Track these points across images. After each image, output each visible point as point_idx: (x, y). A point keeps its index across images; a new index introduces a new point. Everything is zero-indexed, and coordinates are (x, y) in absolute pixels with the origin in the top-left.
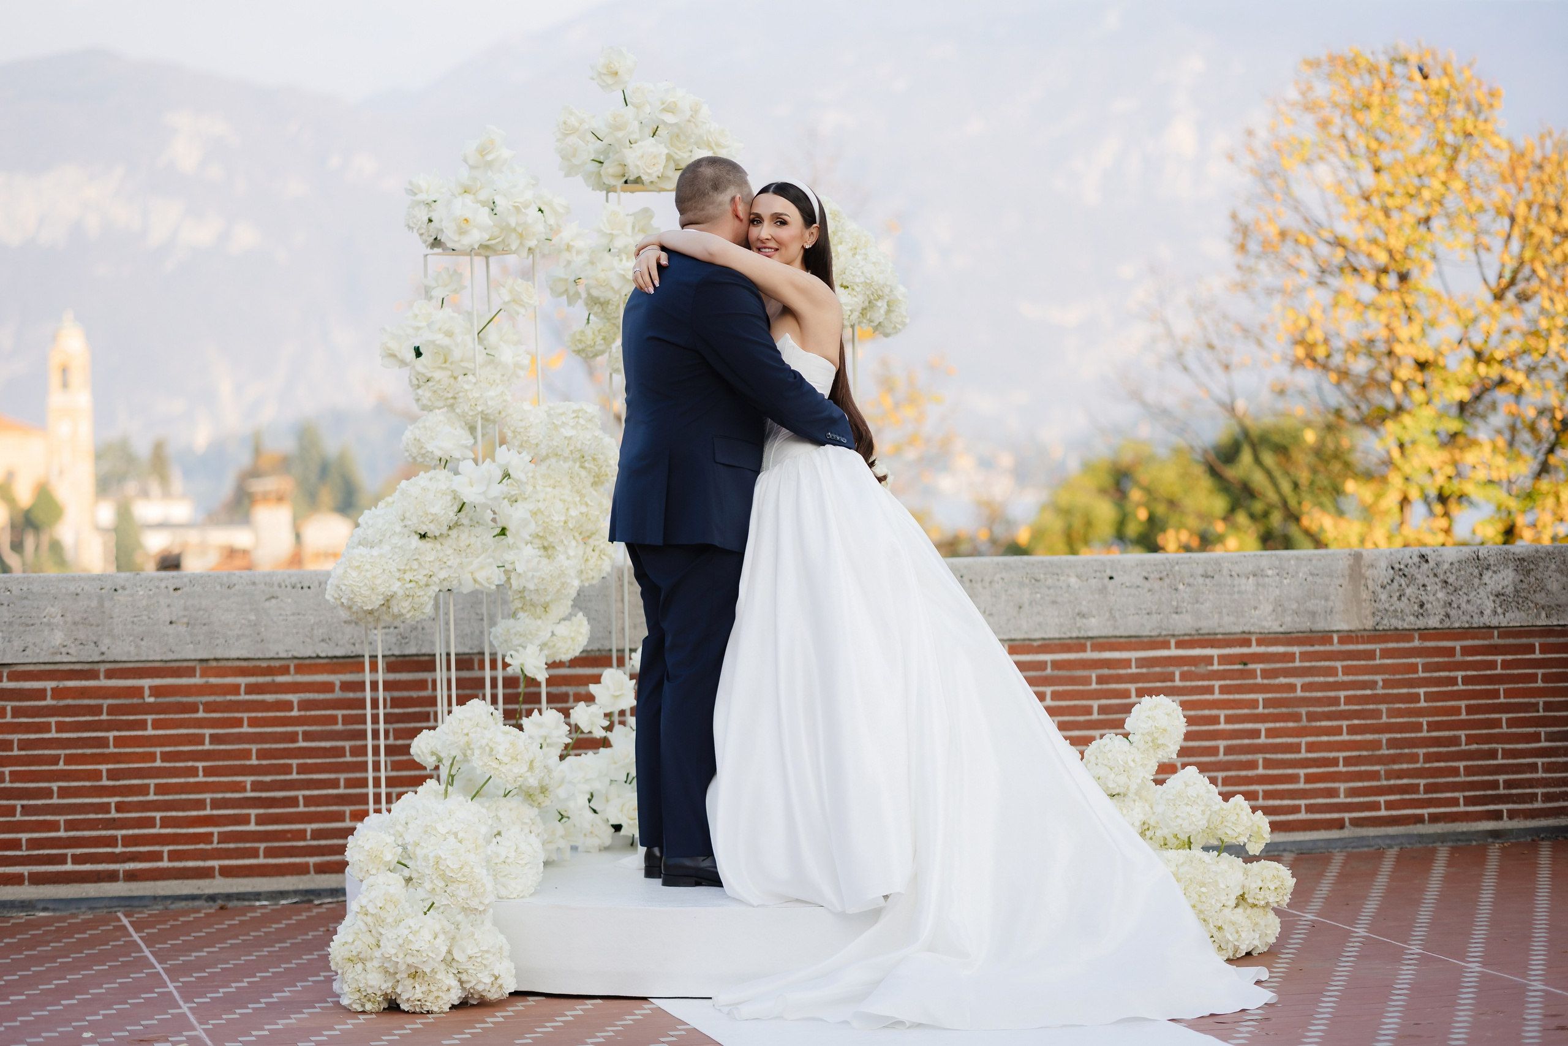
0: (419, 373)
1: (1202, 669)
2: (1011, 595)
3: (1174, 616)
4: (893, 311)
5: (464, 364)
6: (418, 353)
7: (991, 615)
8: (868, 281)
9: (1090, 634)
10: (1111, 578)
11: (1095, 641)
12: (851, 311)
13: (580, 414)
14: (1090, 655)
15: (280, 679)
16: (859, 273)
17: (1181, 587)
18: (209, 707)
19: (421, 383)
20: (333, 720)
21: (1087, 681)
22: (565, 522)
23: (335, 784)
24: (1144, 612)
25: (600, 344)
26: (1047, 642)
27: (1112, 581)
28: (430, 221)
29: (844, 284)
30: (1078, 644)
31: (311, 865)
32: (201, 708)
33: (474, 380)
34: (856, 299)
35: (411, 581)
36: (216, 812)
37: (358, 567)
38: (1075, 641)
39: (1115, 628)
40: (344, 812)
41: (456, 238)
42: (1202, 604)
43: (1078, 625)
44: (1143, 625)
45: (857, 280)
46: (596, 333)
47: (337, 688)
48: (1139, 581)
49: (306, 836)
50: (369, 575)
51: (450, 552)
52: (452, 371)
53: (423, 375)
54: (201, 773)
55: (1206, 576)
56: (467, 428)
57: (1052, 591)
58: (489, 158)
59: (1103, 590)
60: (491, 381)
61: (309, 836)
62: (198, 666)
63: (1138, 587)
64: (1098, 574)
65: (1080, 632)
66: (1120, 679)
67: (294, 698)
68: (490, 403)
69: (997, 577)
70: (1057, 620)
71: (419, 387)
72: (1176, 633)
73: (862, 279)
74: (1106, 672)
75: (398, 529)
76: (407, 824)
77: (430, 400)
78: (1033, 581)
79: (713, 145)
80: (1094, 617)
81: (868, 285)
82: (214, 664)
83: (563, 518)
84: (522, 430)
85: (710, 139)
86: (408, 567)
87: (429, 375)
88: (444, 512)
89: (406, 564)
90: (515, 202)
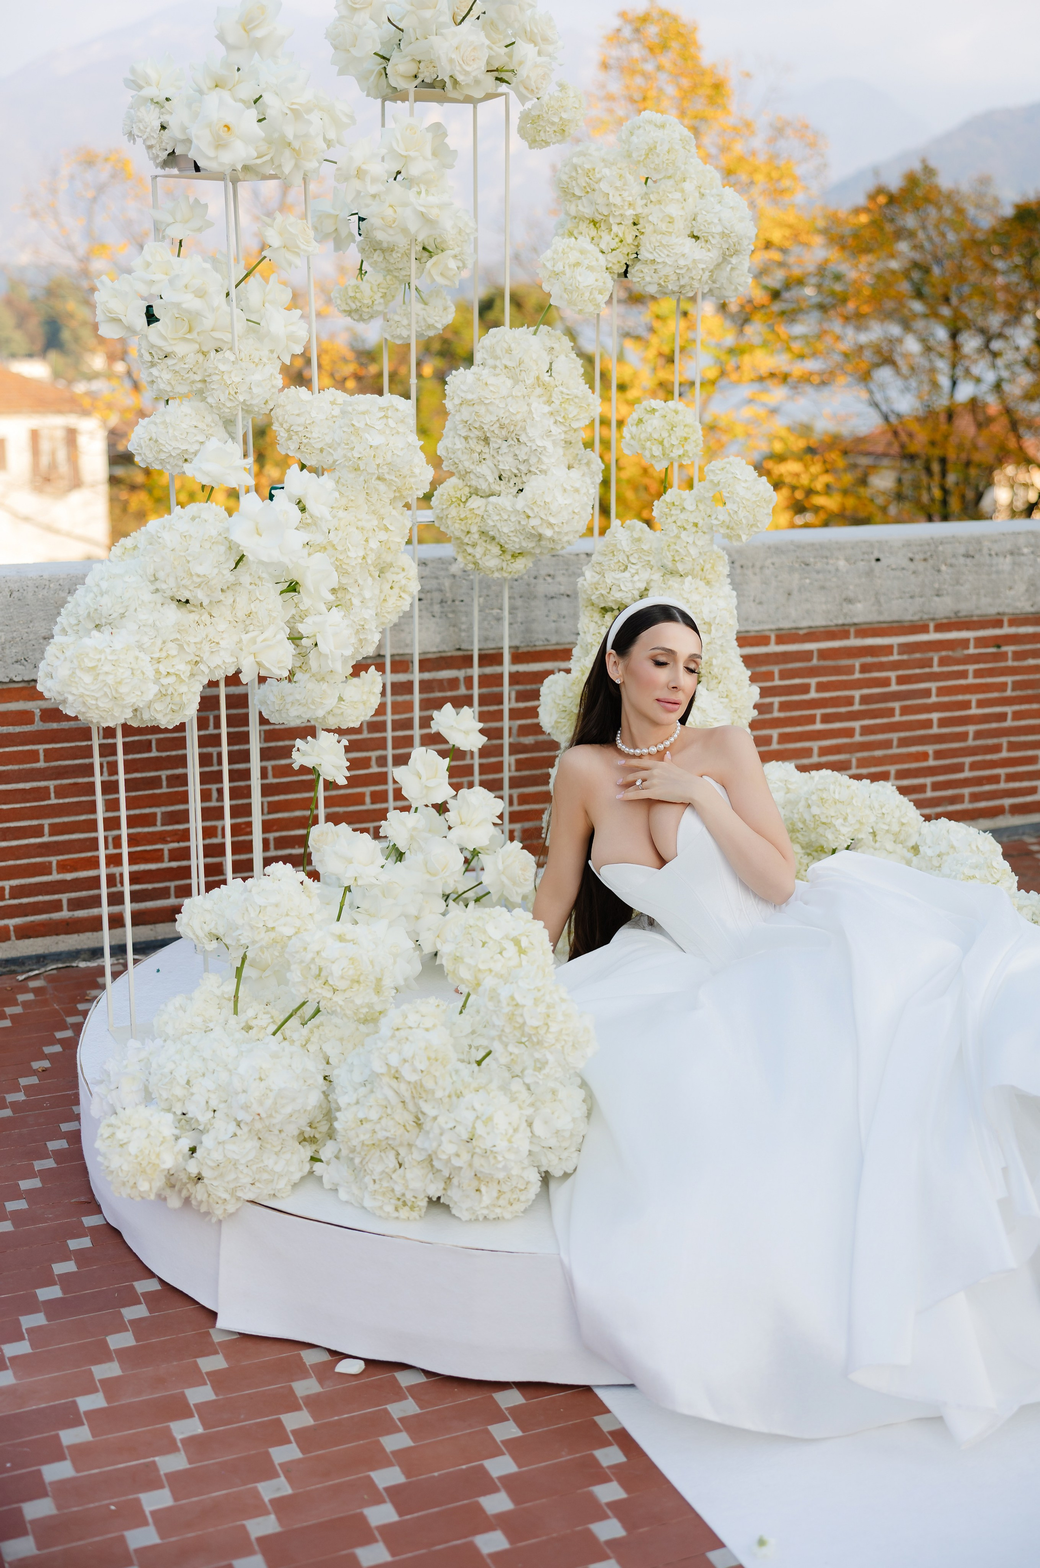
0: (153, 346)
1: (959, 653)
2: (781, 582)
3: (936, 599)
5: (216, 335)
6: (151, 318)
7: (760, 603)
8: (726, 231)
9: (856, 620)
10: (878, 560)
11: (858, 627)
13: (390, 413)
14: (854, 642)
16: (716, 221)
17: (943, 568)
19: (156, 360)
20: (33, 756)
21: (850, 670)
22: (364, 558)
23: (37, 831)
24: (908, 595)
25: (380, 304)
26: (812, 630)
27: (879, 563)
28: (163, 128)
29: (694, 234)
30: (841, 632)
31: (12, 928)
33: (232, 358)
34: (707, 254)
38: (840, 628)
39: (880, 613)
40: (50, 863)
41: (211, 153)
42: (962, 585)
43: (845, 611)
44: (906, 610)
45: (711, 229)
46: (375, 289)
48: (905, 563)
49: (4, 895)
50: (110, 680)
51: (222, 626)
52: (200, 345)
53: (160, 349)
55: (967, 556)
56: (221, 423)
57: (821, 576)
58: (259, 33)
59: (870, 573)
60: (257, 360)
61: (7, 896)
63: (903, 569)
64: (866, 556)
65: (845, 618)
66: (881, 667)
68: (255, 390)
69: (768, 562)
70: (824, 607)
71: (153, 364)
72: (937, 616)
73: (719, 229)
74: (869, 660)
75: (147, 597)
77: (170, 383)
78: (803, 565)
80: (860, 602)
83: (361, 554)
84: (300, 429)
85: (536, 31)
86: (164, 654)
87: (168, 349)
88: (216, 571)
89: (161, 650)
90: (293, 104)
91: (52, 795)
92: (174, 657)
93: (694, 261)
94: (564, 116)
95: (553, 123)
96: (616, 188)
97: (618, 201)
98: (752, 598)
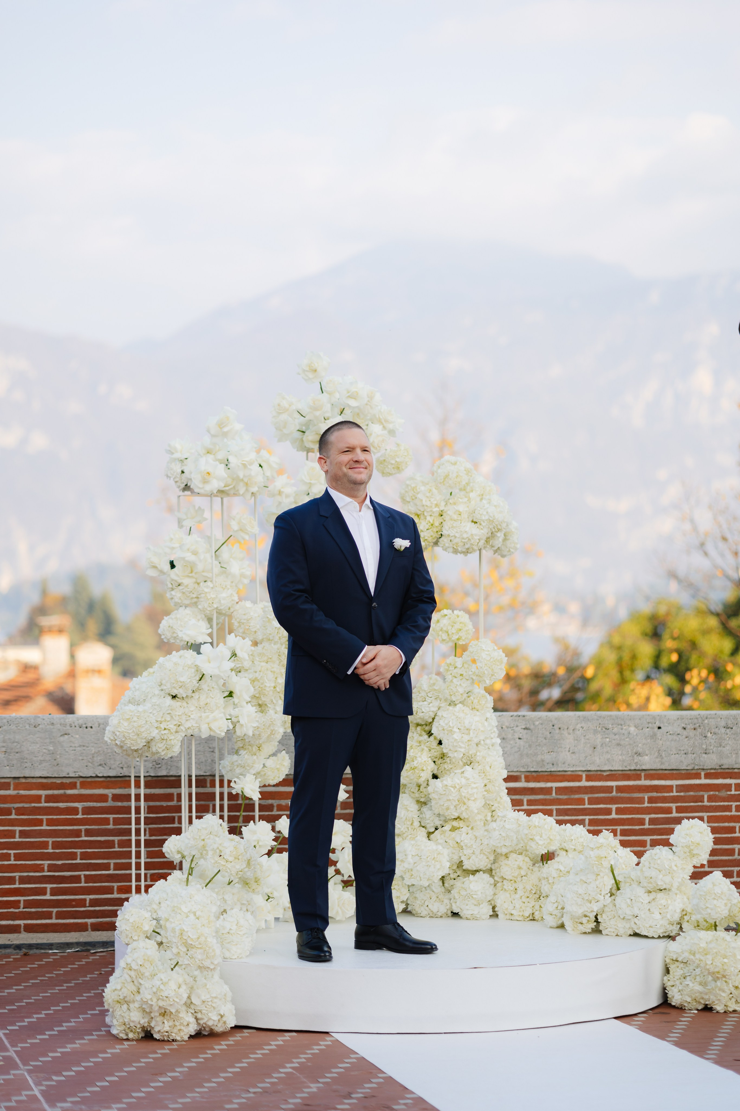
0: (173, 580)
1: (723, 794)
2: (588, 739)
3: (704, 755)
4: (508, 539)
5: (205, 574)
6: (173, 566)
7: (574, 753)
8: (491, 519)
9: (644, 768)
10: (659, 728)
11: (647, 772)
12: (479, 539)
14: (643, 782)
15: (70, 792)
16: (485, 513)
17: (709, 735)
18: (20, 811)
19: (174, 587)
20: (106, 821)
21: (641, 801)
22: (275, 687)
23: (107, 867)
24: (683, 752)
26: (613, 773)
27: (660, 730)
28: (183, 472)
29: (475, 520)
30: (635, 774)
31: (89, 924)
32: (14, 811)
33: (211, 586)
34: (482, 531)
35: (165, 729)
36: (22, 886)
37: (128, 719)
38: (633, 772)
39: (662, 763)
40: (113, 887)
41: (201, 486)
42: (724, 747)
43: (636, 761)
44: (681, 762)
45: (483, 518)
47: (110, 799)
48: (679, 730)
49: (86, 904)
50: (135, 724)
51: (192, 708)
52: (196, 579)
53: (176, 581)
54: (12, 858)
55: (727, 727)
56: (206, 619)
57: (617, 736)
58: (225, 430)
59: (653, 736)
60: (224, 587)
61: (88, 905)
62: (12, 782)
63: (678, 734)
64: (650, 725)
65: (637, 766)
66: (664, 800)
67: (79, 805)
68: (222, 602)
69: (579, 726)
70: (620, 757)
71: (172, 589)
72: (705, 768)
73: (487, 517)
74: (655, 794)
75: (157, 692)
76: (160, 903)
77: (180, 599)
78: (604, 729)
79: (383, 421)
80: (647, 755)
81: (491, 521)
82: (23, 781)
83: (273, 685)
84: (245, 621)
85: (381, 417)
86: (163, 719)
87: (180, 581)
88: (189, 680)
89: (162, 717)
90: (243, 461)
91: (116, 846)
92: (168, 721)
93: (472, 535)
94: (398, 460)
95: (392, 464)
96: (427, 497)
97: (428, 504)
98: (568, 749)
